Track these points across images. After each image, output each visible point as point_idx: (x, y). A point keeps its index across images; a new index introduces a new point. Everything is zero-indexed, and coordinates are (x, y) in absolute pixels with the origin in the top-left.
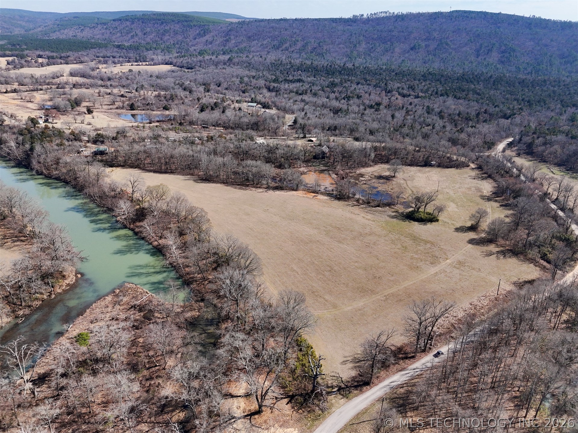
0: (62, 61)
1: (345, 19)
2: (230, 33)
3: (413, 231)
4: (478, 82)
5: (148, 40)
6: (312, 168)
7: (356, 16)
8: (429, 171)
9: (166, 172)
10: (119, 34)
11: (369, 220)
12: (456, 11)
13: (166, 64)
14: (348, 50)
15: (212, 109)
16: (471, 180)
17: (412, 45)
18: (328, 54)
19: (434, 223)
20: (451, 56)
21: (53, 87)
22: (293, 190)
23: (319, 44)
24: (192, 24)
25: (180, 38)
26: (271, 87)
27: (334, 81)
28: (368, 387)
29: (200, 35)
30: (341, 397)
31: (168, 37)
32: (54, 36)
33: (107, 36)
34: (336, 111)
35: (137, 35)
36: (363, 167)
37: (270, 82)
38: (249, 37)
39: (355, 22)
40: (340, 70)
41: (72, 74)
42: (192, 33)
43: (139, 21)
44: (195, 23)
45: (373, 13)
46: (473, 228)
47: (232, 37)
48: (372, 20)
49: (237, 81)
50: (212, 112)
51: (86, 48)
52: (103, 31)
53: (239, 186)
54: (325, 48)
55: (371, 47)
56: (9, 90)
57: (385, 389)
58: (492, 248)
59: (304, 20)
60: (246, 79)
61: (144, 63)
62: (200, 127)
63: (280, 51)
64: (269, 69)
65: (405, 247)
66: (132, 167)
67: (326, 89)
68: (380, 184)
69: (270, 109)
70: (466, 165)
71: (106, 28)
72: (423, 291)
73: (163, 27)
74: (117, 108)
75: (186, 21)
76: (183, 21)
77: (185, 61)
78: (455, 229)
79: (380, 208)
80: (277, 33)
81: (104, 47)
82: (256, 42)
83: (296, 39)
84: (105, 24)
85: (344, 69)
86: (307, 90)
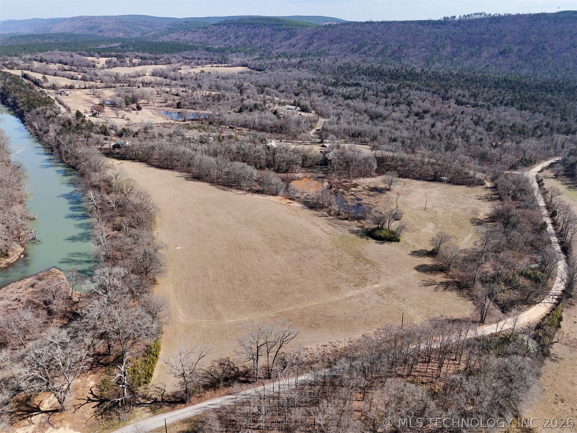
0: (153, 62)
1: (434, 21)
2: (314, 36)
3: (363, 249)
4: (560, 91)
5: (238, 43)
6: (309, 175)
7: (448, 18)
8: (434, 187)
9: (167, 168)
10: (214, 38)
11: (325, 232)
12: (565, 12)
13: (243, 66)
14: (429, 54)
15: (251, 110)
16: (475, 200)
17: (502, 50)
18: (406, 58)
19: (393, 243)
20: (545, 62)
21: (125, 85)
22: (272, 195)
23: (399, 48)
24: (281, 28)
25: (267, 41)
26: (327, 91)
27: (392, 86)
28: (183, 405)
29: (286, 39)
30: (150, 410)
31: (257, 40)
32: (162, 39)
33: (204, 39)
34: (374, 117)
35: (229, 38)
36: (365, 176)
37: (328, 86)
38: (332, 41)
39: (445, 25)
40: (406, 74)
41: (153, 74)
42: (279, 36)
43: (234, 25)
44: (284, 27)
45: (466, 15)
46: (432, 254)
47: (315, 40)
48: (464, 22)
49: (296, 83)
50: (249, 113)
51: (179, 50)
52: (202, 35)
53: (222, 187)
54: (405, 51)
55: (455, 50)
56: (87, 86)
57: (199, 410)
58: (440, 278)
59: (390, 23)
60: (305, 82)
61: (223, 65)
62: (227, 127)
63: (357, 55)
64: (335, 72)
65: (340, 265)
66: (141, 161)
67: (380, 94)
68: (368, 197)
69: (308, 112)
70: (481, 183)
71: (206, 32)
72: (321, 313)
73: (254, 31)
74: (166, 106)
75: (277, 25)
76: (274, 25)
77: (258, 64)
78: (412, 252)
79: (347, 222)
80: (359, 36)
81: (196, 49)
82: (337, 45)
83: (377, 42)
84: (205, 28)
85: (410, 74)
86: (359, 95)
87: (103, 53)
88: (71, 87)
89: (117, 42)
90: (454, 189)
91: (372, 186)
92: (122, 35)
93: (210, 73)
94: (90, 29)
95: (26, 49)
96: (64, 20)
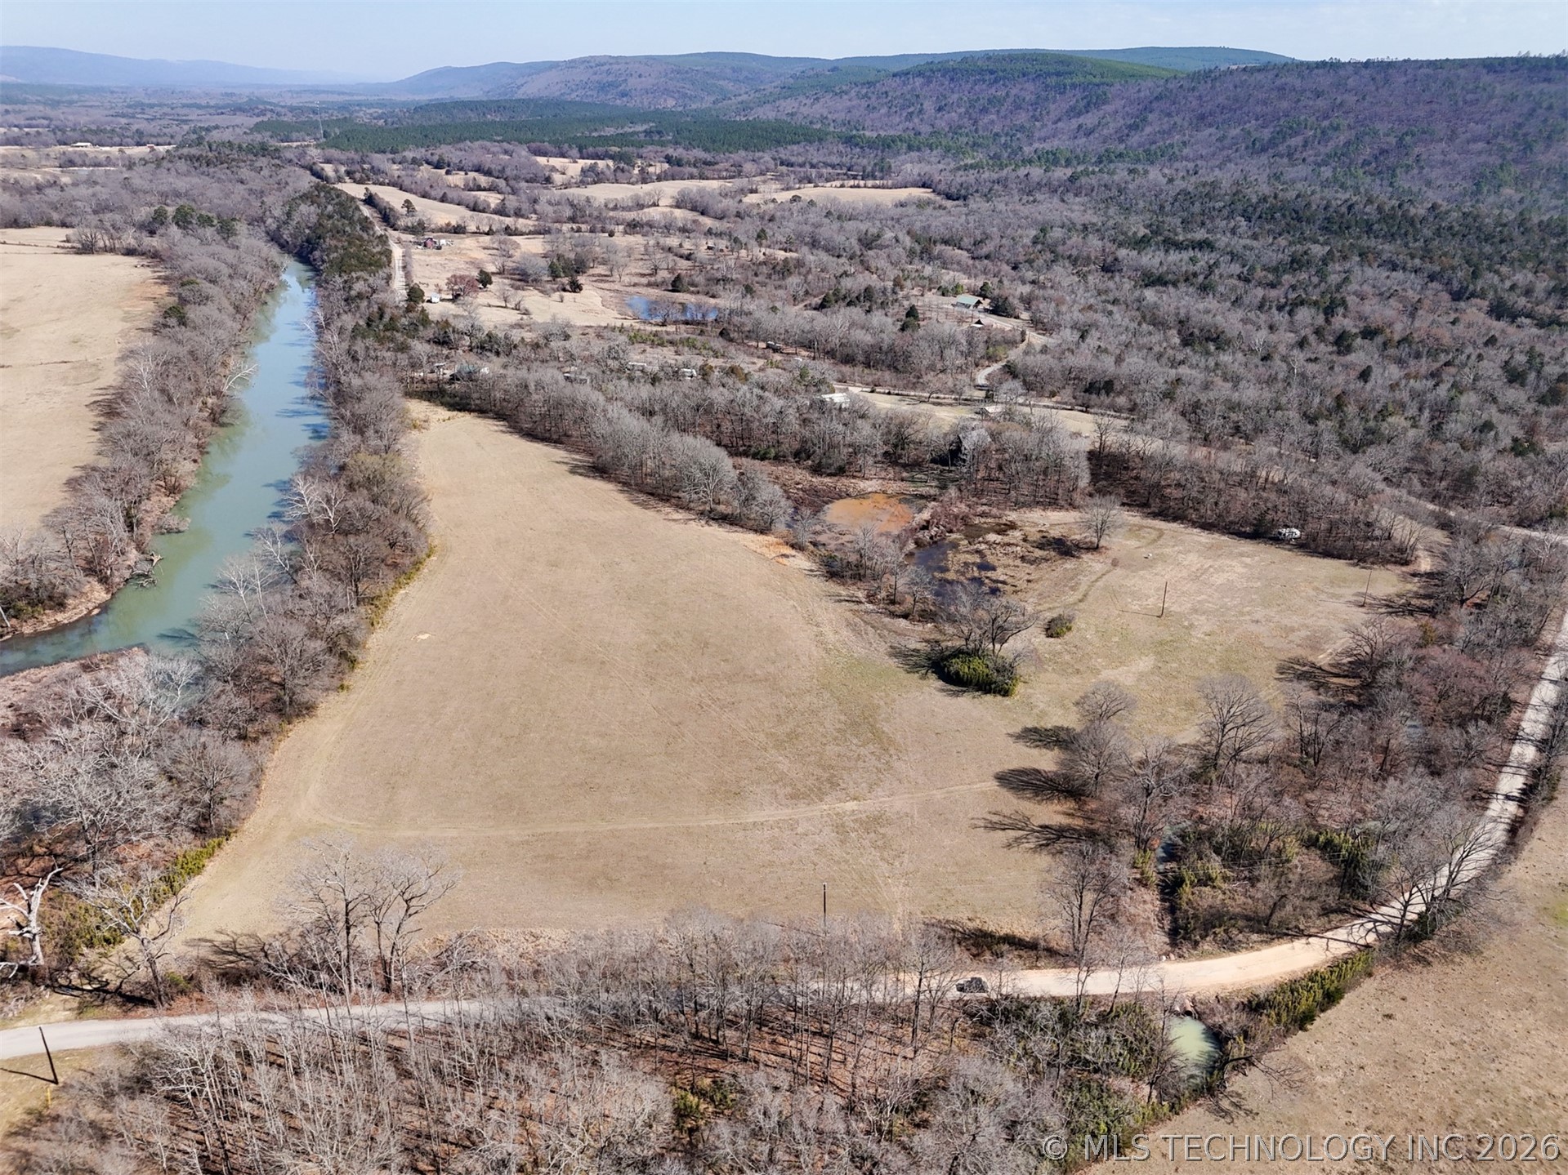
0: (695, 171)
2: (1155, 105)
3: (891, 703)
5: (941, 124)
6: (894, 487)
10: (883, 110)
11: (821, 644)
13: (924, 186)
14: (1494, 161)
15: (854, 304)
16: (1344, 607)
19: (989, 698)
21: (585, 227)
22: (757, 530)
23: (1401, 139)
24: (1068, 81)
25: (1022, 118)
26: (1109, 260)
27: (1307, 252)
29: (1073, 112)
30: (77, 1005)
31: (994, 117)
32: (755, 114)
33: (856, 113)
34: (1196, 339)
35: (921, 111)
37: (1119, 246)
38: (1201, 118)
41: (677, 203)
42: (1058, 105)
43: (944, 76)
44: (1078, 79)
47: (1153, 116)
49: (1031, 234)
50: (841, 310)
51: (778, 142)
52: (855, 102)
54: (1417, 150)
56: (495, 228)
58: (1052, 813)
60: (1057, 234)
61: (870, 183)
62: (762, 345)
63: (1264, 159)
64: (1162, 207)
65: (792, 736)
66: (500, 416)
67: (1259, 274)
68: (1018, 562)
69: (1009, 316)
70: (1401, 557)
71: (866, 96)
72: (643, 854)
73: (993, 91)
74: (649, 285)
75: (1058, 74)
76: (1049, 74)
77: (959, 180)
78: (1027, 730)
79: (903, 623)
80: (1285, 105)
81: (820, 140)
82: (1213, 130)
83: (1336, 122)
84: (870, 84)
85: (1386, 217)
86: (1195, 275)
87: (591, 149)
88: (458, 230)
89: (644, 122)
90: (1301, 568)
91: (1055, 533)
92: (671, 103)
93: (812, 203)
94: (603, 88)
95: (426, 136)
96: (553, 66)
